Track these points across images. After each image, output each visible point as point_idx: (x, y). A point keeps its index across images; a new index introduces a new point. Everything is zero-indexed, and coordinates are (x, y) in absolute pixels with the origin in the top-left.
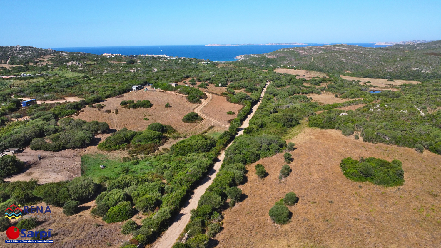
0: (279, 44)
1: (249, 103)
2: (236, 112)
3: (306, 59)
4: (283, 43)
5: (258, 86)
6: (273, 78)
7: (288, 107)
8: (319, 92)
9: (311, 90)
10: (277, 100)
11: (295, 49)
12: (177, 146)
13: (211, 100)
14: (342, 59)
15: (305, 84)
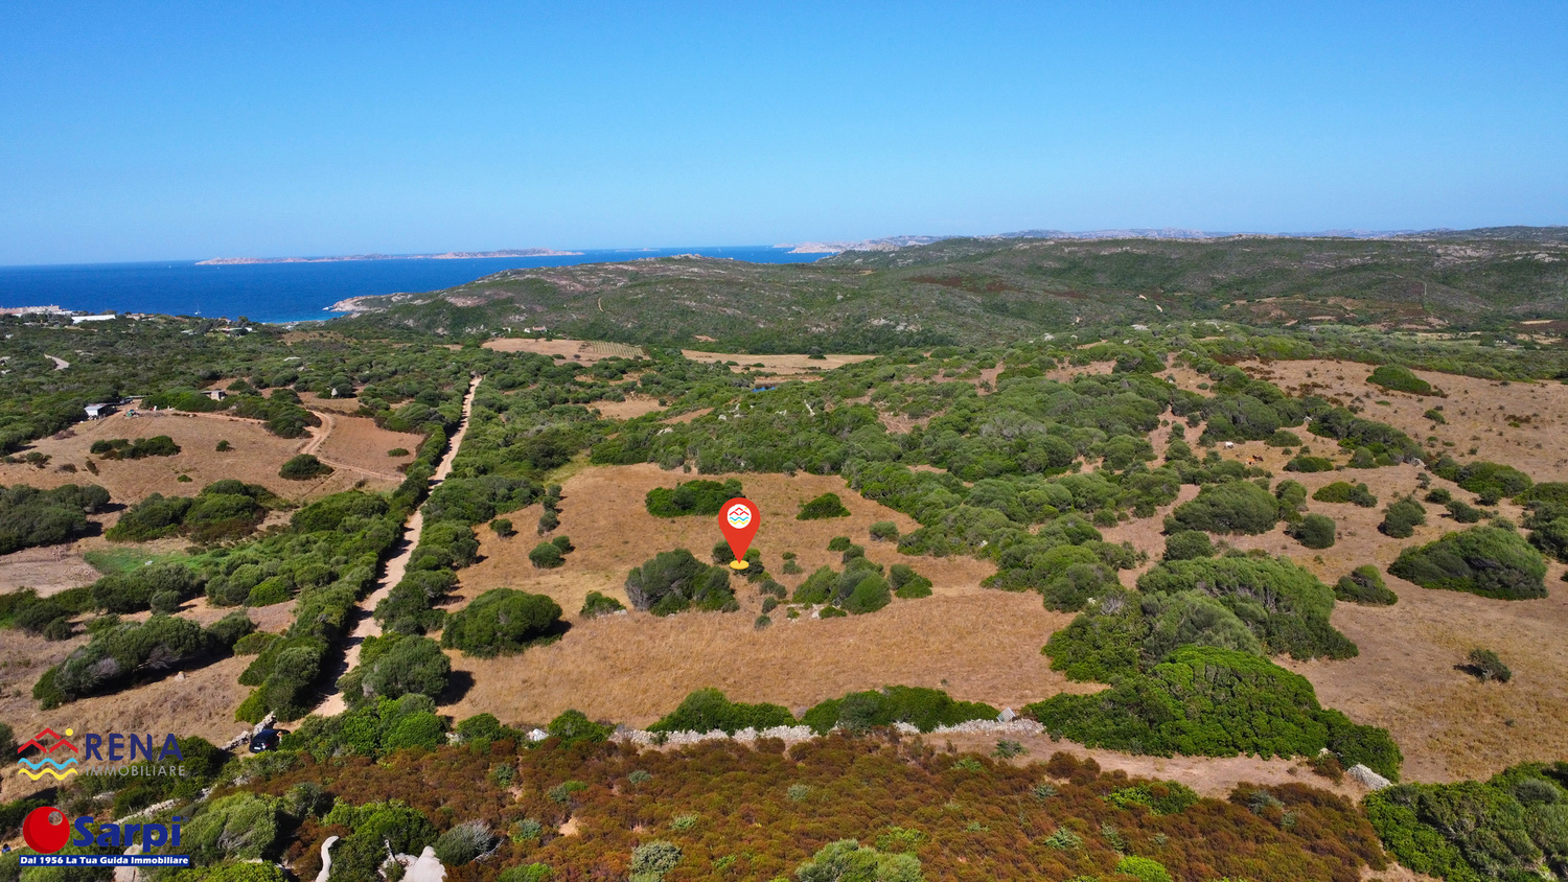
0: (484, 253)
1: (439, 429)
2: (413, 450)
3: (580, 305)
4: (499, 252)
5: (448, 391)
6: (487, 367)
7: (539, 431)
8: (619, 396)
9: (596, 391)
10: (508, 419)
11: (543, 274)
12: (306, 515)
13: (334, 427)
14: (687, 303)
15: (579, 379)
